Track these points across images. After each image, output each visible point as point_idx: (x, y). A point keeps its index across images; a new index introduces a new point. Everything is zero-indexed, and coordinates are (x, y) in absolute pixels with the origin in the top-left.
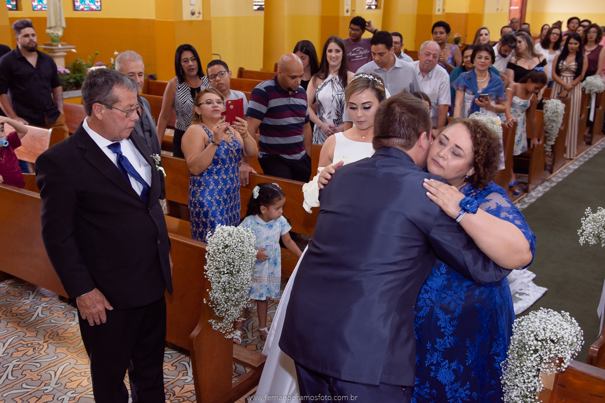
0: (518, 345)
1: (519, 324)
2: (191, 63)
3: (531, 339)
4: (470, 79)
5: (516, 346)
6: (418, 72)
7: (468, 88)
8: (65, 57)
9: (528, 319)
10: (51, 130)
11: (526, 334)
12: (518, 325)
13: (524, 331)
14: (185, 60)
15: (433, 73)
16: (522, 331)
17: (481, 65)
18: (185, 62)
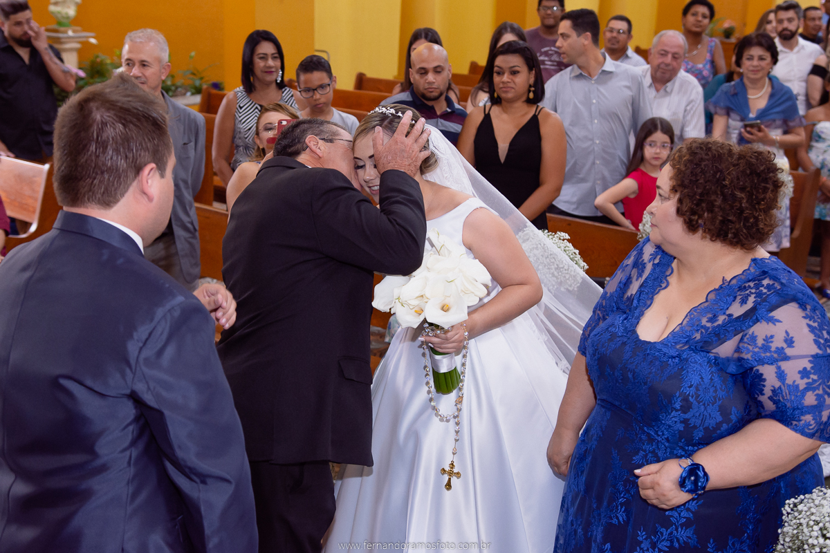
0: (791, 544)
1: (795, 509)
2: (271, 62)
3: (815, 534)
4: (735, 94)
5: (787, 544)
6: (648, 84)
7: (732, 110)
8: (79, 51)
9: (810, 501)
10: (47, 167)
11: (805, 526)
12: (792, 510)
13: (802, 521)
14: (262, 56)
15: (675, 85)
16: (798, 521)
17: (753, 71)
18: (261, 58)
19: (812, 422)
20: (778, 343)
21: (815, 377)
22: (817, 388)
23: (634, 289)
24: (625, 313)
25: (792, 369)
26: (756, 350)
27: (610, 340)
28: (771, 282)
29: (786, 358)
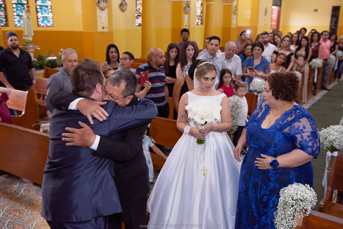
2: (114, 54)
3: (290, 199)
4: (250, 61)
5: (282, 203)
7: (249, 65)
8: (34, 52)
9: (288, 189)
11: (287, 197)
12: (282, 192)
15: (233, 59)
16: (285, 196)
17: (256, 54)
18: (111, 53)
19: (311, 151)
20: (301, 128)
21: (312, 138)
22: (312, 141)
23: (260, 115)
24: (257, 122)
25: (305, 135)
26: (295, 130)
27: (253, 129)
28: (299, 111)
29: (304, 132)
